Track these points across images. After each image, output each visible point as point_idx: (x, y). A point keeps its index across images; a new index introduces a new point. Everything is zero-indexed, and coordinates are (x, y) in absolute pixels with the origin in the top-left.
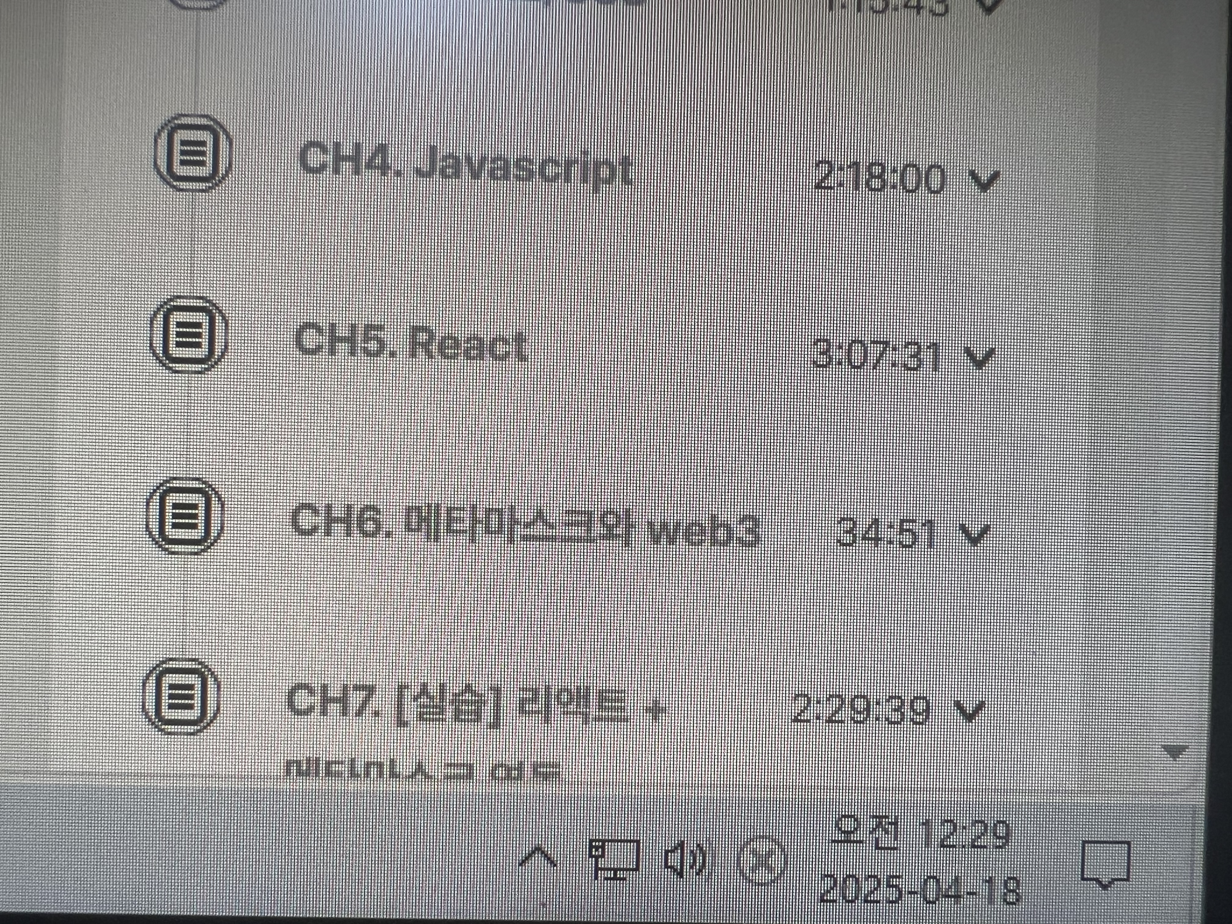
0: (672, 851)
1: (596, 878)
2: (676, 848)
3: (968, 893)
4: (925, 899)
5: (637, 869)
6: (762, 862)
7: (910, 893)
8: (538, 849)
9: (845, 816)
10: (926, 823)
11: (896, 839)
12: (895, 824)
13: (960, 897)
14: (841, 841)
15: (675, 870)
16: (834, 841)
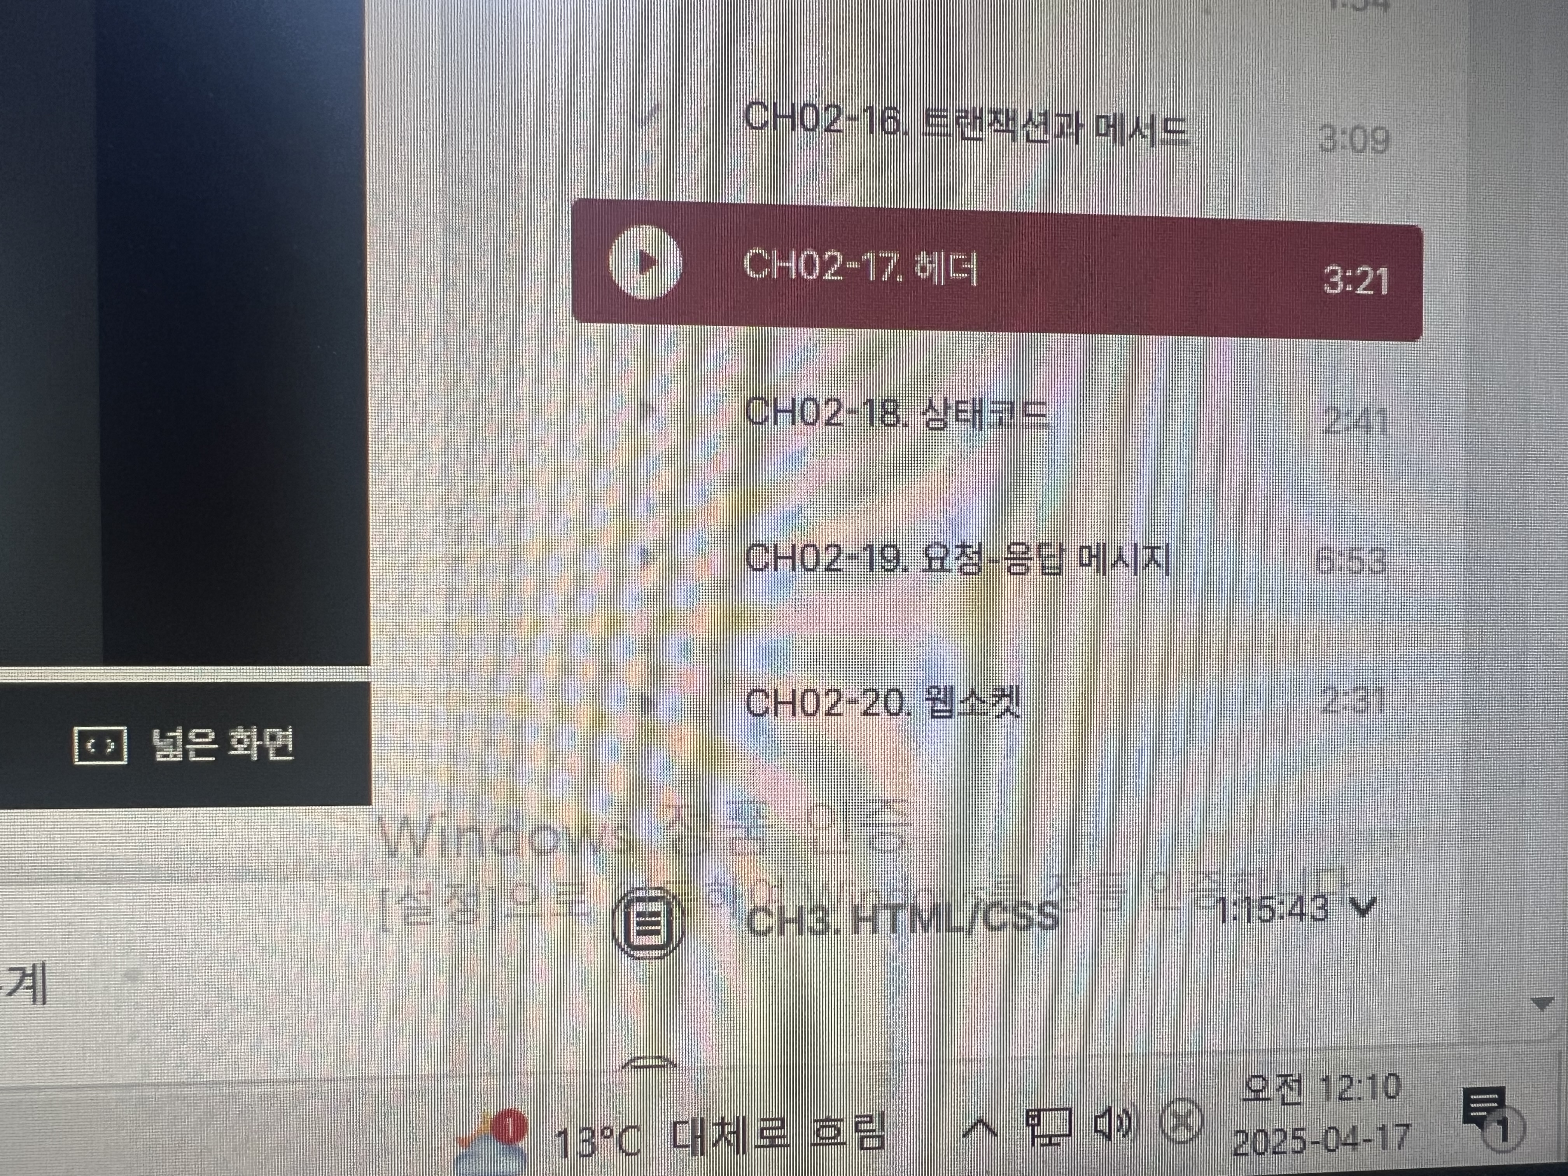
0: (1100, 1117)
1: (1033, 1144)
2: (1105, 1114)
3: (1365, 1141)
4: (1326, 1147)
5: (1070, 1135)
6: (1182, 1121)
7: (1313, 1143)
8: (980, 1121)
9: (1254, 1077)
10: (1326, 1079)
11: (1300, 1094)
12: (1299, 1081)
13: (1356, 1144)
14: (1251, 1100)
15: (1104, 1134)
16: (1245, 1100)
